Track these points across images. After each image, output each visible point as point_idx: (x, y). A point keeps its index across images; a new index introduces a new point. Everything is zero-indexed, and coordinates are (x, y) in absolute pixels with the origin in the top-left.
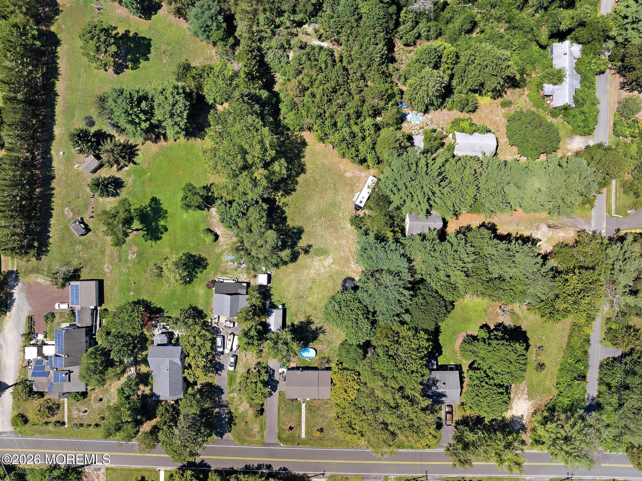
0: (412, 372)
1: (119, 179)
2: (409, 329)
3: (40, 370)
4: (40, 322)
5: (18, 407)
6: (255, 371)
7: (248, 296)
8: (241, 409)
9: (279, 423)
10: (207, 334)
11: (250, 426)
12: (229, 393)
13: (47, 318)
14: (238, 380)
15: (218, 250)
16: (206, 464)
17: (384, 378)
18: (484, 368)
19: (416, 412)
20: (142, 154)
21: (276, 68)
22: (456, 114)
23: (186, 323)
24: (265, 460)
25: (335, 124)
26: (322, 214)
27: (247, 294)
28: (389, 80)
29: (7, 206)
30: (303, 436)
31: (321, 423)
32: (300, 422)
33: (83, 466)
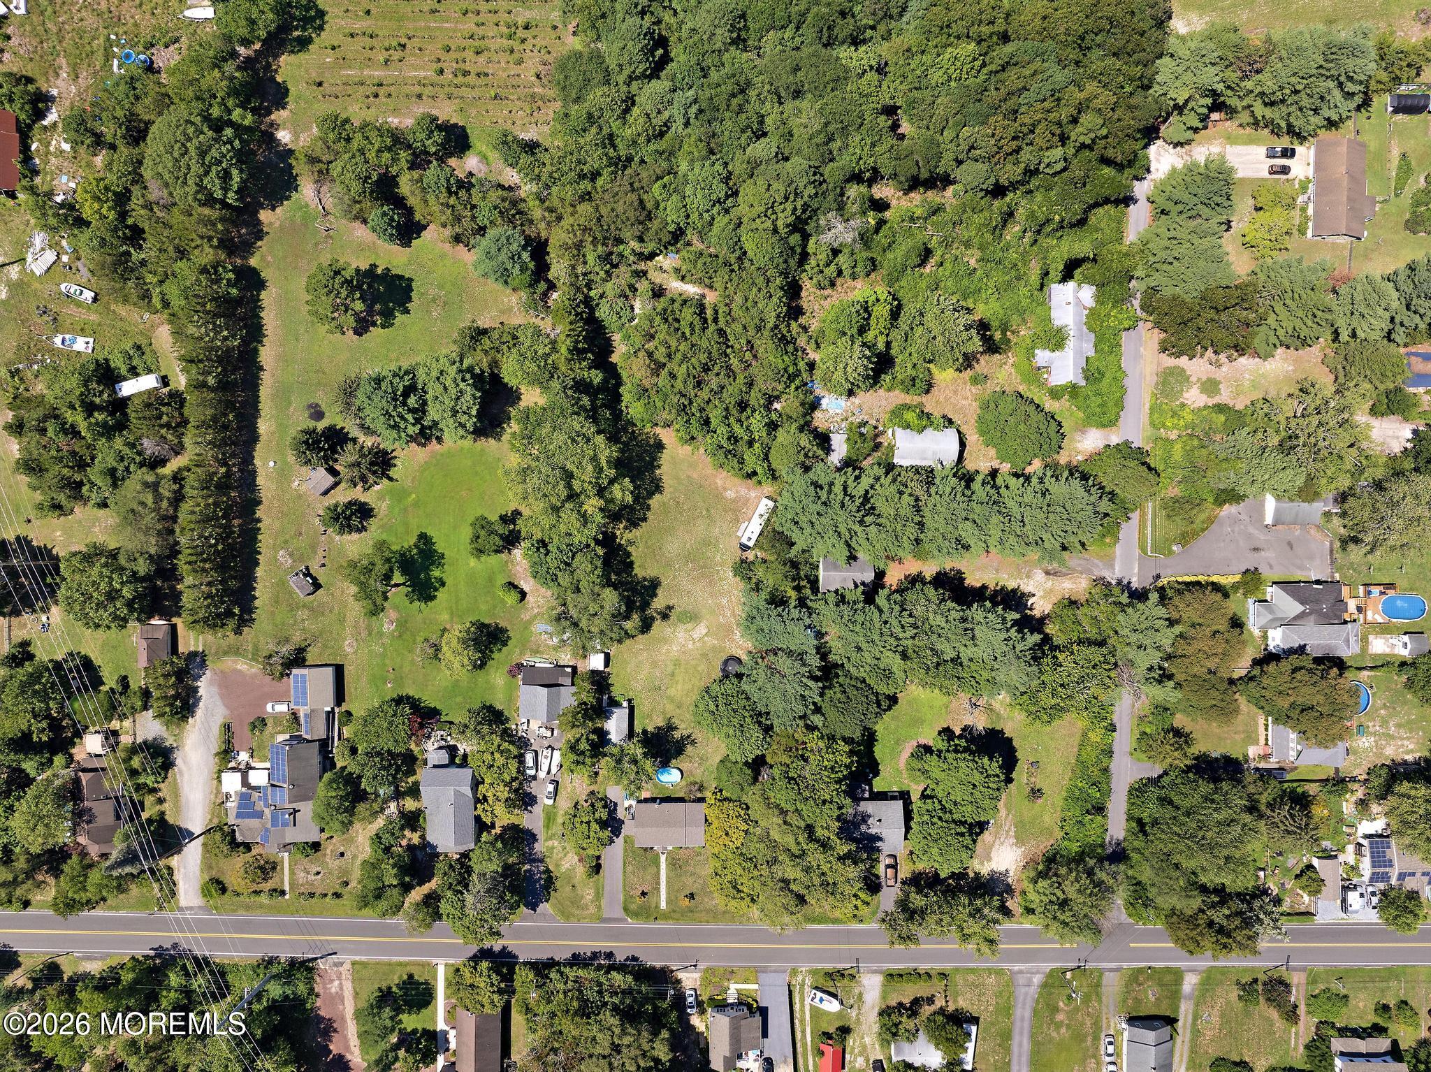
0: (824, 802)
1: (365, 504)
2: (822, 738)
3: (247, 807)
4: (242, 732)
5: (210, 867)
6: (586, 805)
7: (574, 689)
8: (565, 866)
9: (624, 886)
10: (512, 748)
11: (579, 892)
12: (546, 840)
13: (254, 726)
14: (560, 820)
15: (526, 616)
16: (510, 953)
17: (783, 812)
18: (940, 796)
19: (830, 862)
20: (403, 463)
21: (614, 327)
22: (899, 397)
23: (479, 732)
24: (603, 945)
25: (707, 422)
26: (689, 557)
27: (573, 684)
28: (790, 348)
29: (197, 554)
30: (663, 905)
31: (691, 885)
32: (658, 883)
33: (316, 959)
